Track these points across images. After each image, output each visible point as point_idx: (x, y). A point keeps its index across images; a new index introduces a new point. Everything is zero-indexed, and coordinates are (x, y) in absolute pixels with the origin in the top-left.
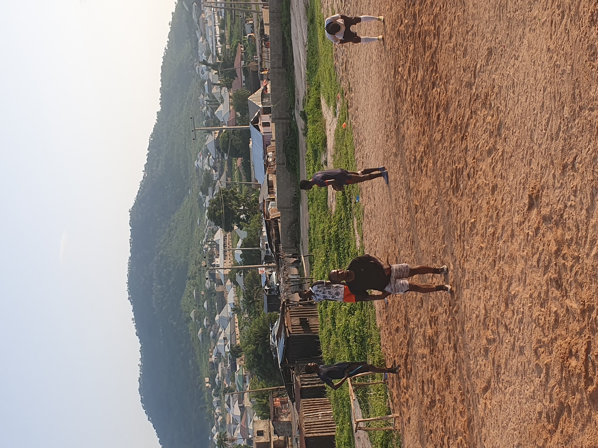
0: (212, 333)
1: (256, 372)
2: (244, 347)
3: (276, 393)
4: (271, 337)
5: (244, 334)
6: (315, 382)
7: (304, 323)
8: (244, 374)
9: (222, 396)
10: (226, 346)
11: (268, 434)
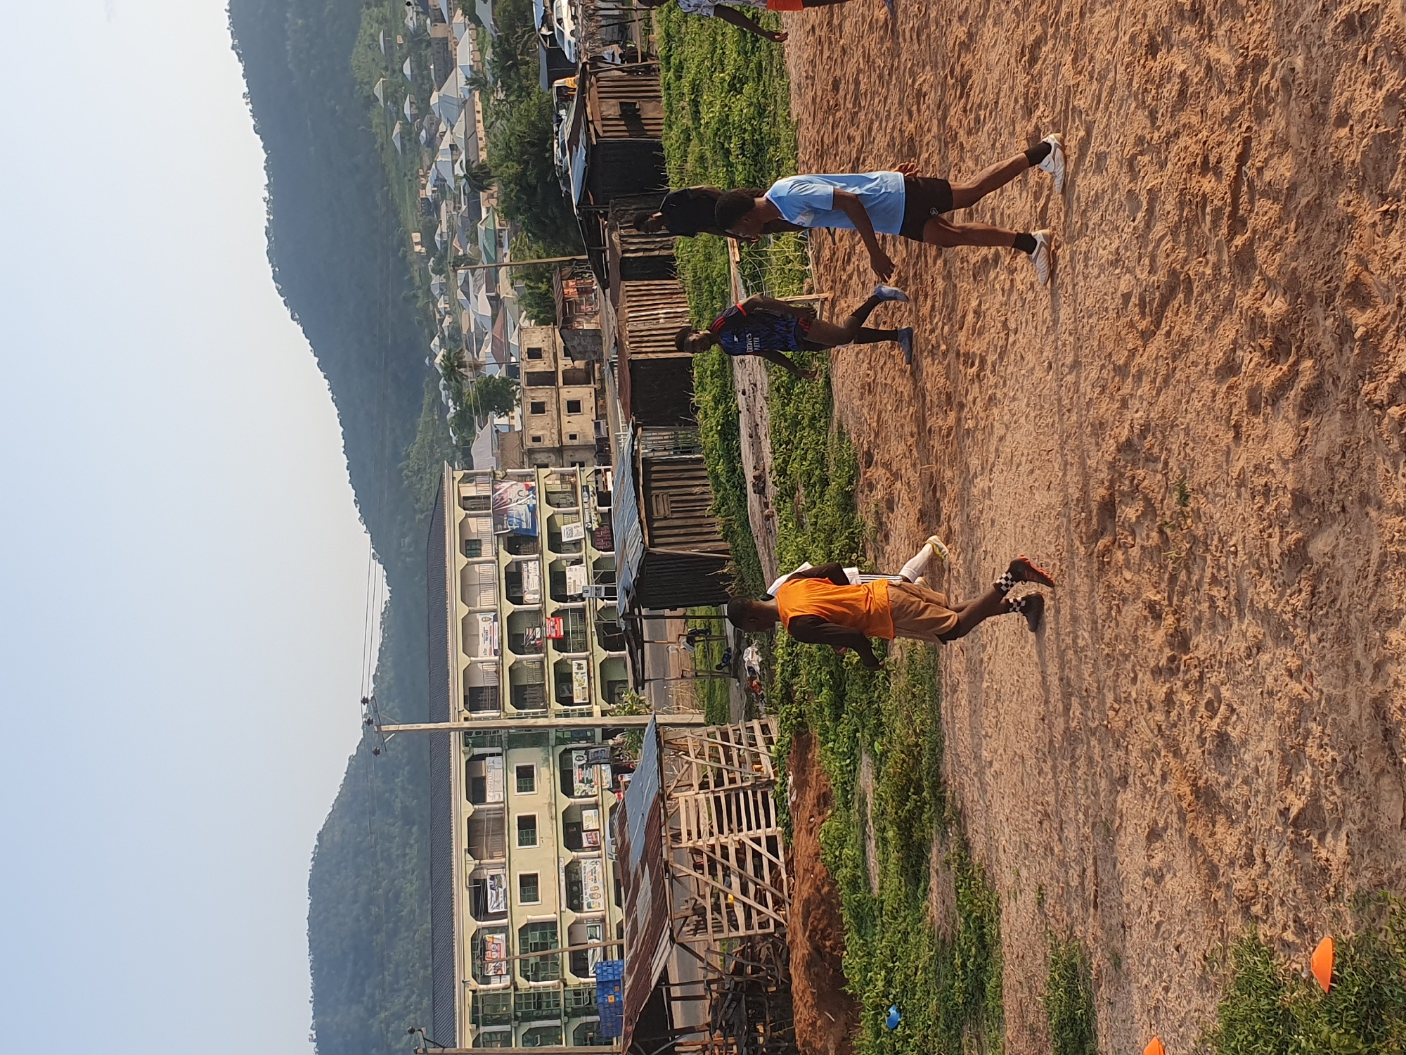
0: (423, 133)
1: (524, 223)
2: (496, 167)
3: (567, 270)
4: (556, 146)
5: (495, 136)
6: (653, 247)
7: (630, 114)
8: (498, 227)
9: (452, 274)
10: (457, 165)
11: (552, 355)
